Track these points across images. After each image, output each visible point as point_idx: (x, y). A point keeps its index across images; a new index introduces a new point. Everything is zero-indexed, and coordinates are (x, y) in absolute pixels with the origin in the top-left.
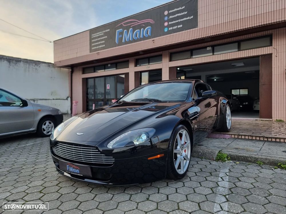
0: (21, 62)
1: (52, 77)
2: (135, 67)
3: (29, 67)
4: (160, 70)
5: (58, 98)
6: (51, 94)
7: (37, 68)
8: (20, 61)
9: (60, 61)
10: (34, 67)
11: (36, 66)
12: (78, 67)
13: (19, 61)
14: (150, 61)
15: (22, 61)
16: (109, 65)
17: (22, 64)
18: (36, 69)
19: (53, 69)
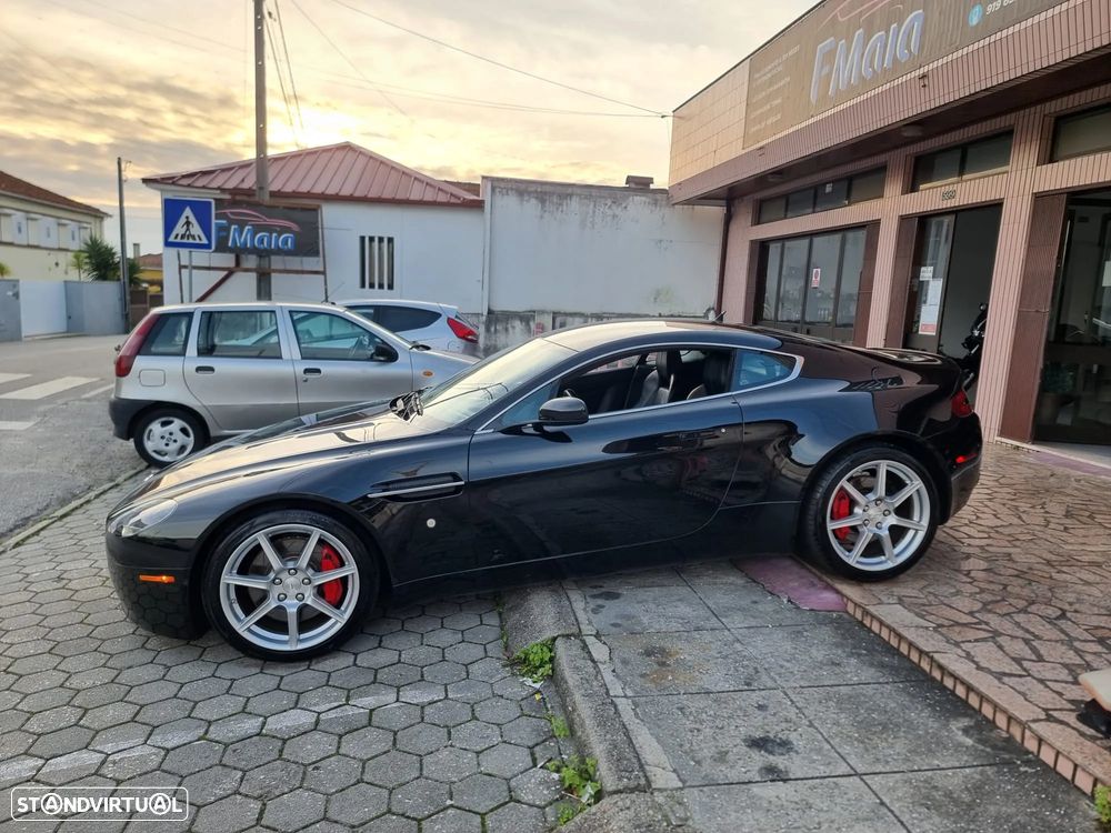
0: (574, 198)
1: (661, 241)
2: (904, 192)
3: (594, 212)
4: (995, 208)
5: (676, 312)
6: (655, 299)
7: (618, 211)
8: (570, 196)
9: (680, 184)
10: (609, 212)
11: (614, 207)
12: (745, 198)
13: (568, 195)
14: (967, 166)
15: (577, 195)
16: (829, 188)
17: (574, 204)
18: (614, 216)
19: (667, 211)
